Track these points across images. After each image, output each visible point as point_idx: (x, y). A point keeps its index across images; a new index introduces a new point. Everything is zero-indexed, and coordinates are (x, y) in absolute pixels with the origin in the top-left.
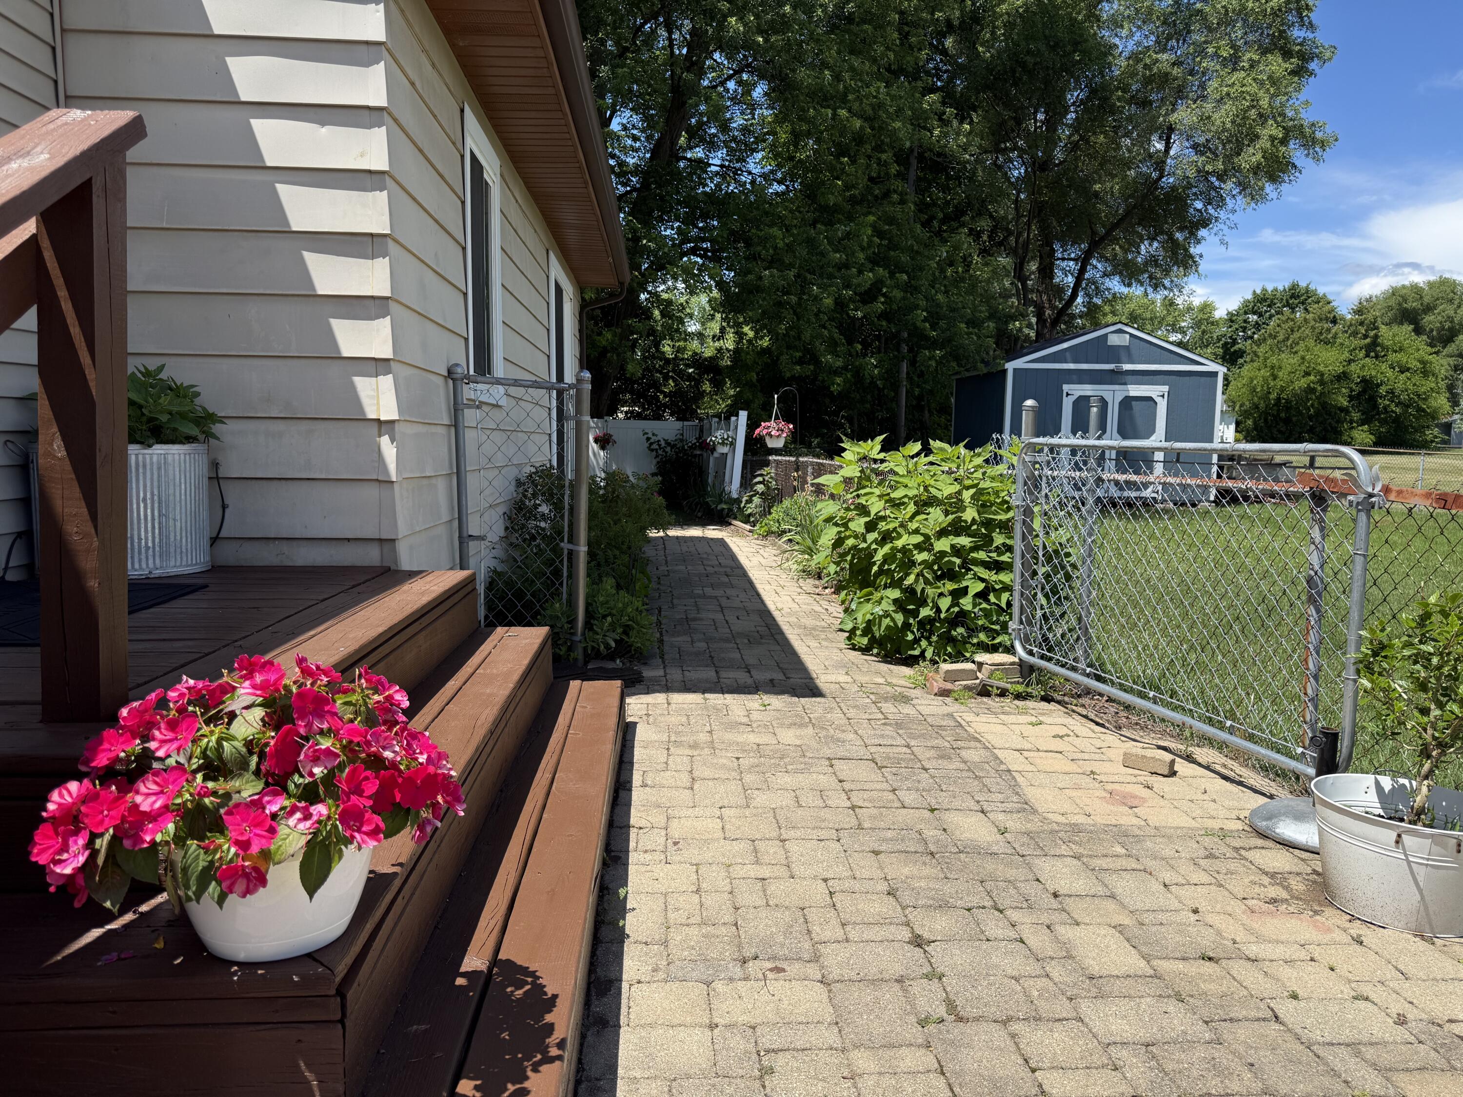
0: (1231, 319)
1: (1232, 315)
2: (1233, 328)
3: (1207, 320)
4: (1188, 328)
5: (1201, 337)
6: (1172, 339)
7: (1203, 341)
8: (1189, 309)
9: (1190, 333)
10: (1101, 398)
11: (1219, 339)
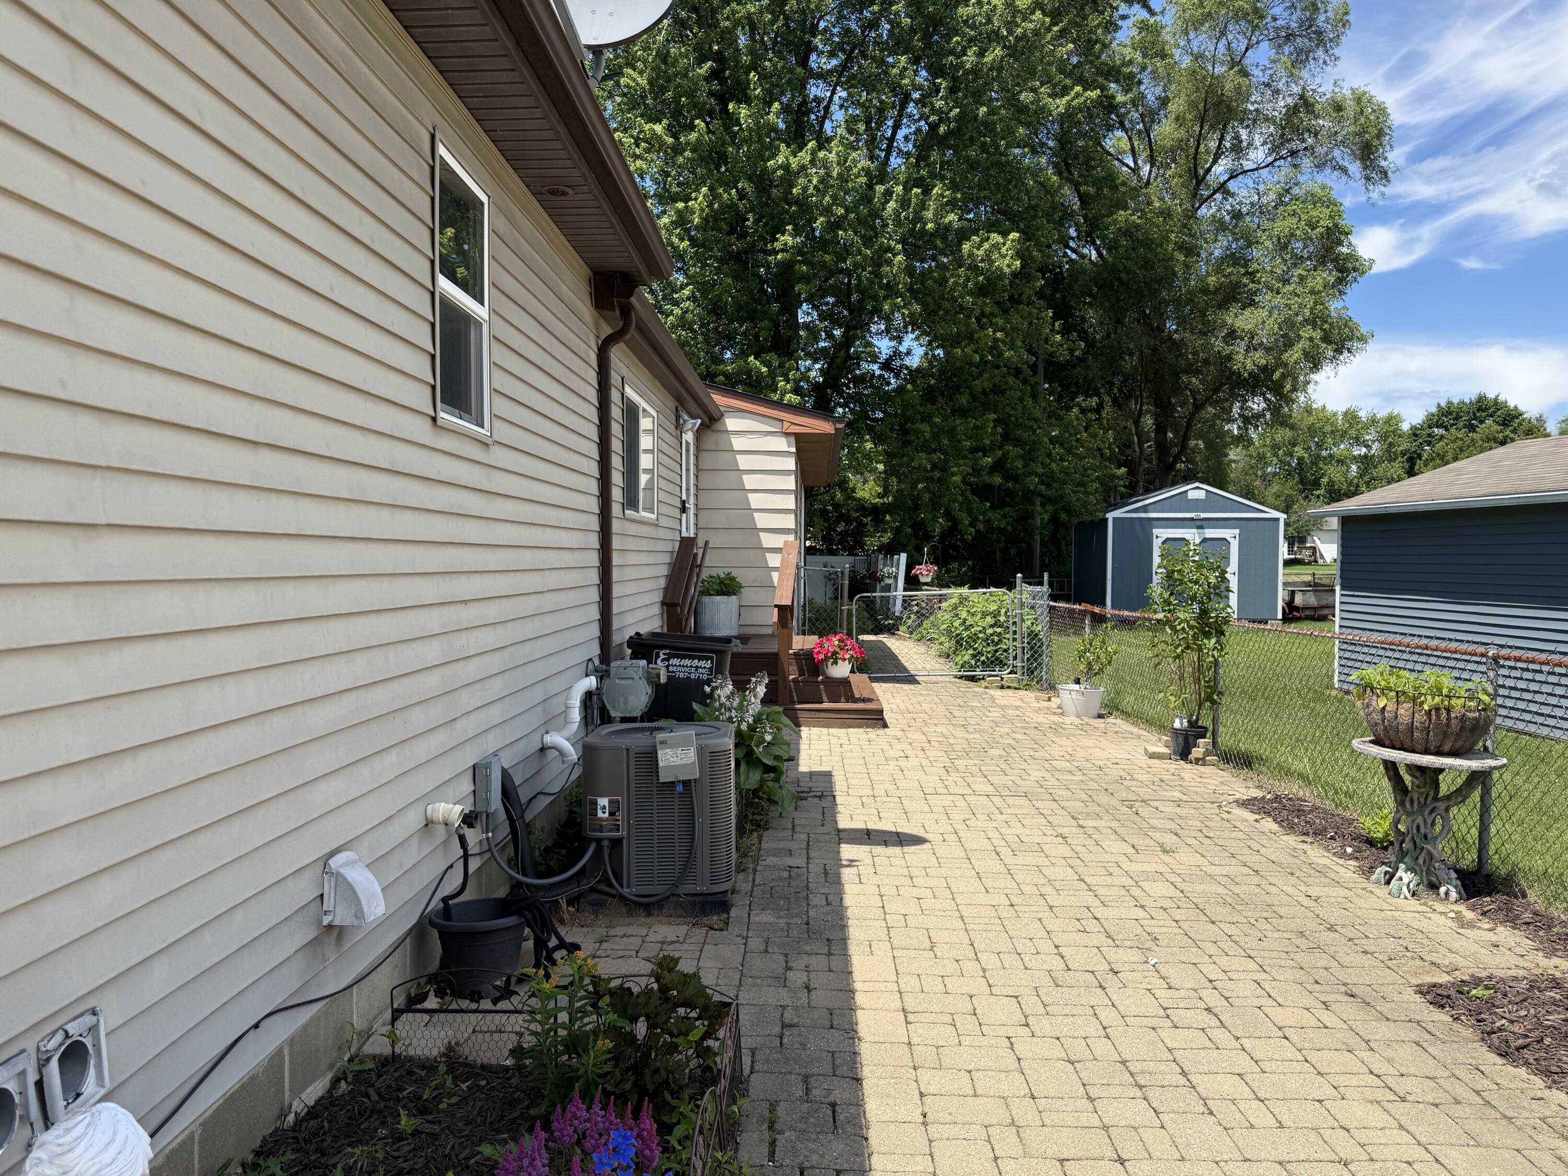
0: (1415, 433)
1: (1416, 429)
2: (1417, 443)
3: (1393, 432)
4: (1374, 441)
5: (1388, 451)
6: (1356, 453)
7: (1390, 455)
8: (1373, 421)
9: (1376, 446)
10: (1184, 539)
11: (1403, 454)
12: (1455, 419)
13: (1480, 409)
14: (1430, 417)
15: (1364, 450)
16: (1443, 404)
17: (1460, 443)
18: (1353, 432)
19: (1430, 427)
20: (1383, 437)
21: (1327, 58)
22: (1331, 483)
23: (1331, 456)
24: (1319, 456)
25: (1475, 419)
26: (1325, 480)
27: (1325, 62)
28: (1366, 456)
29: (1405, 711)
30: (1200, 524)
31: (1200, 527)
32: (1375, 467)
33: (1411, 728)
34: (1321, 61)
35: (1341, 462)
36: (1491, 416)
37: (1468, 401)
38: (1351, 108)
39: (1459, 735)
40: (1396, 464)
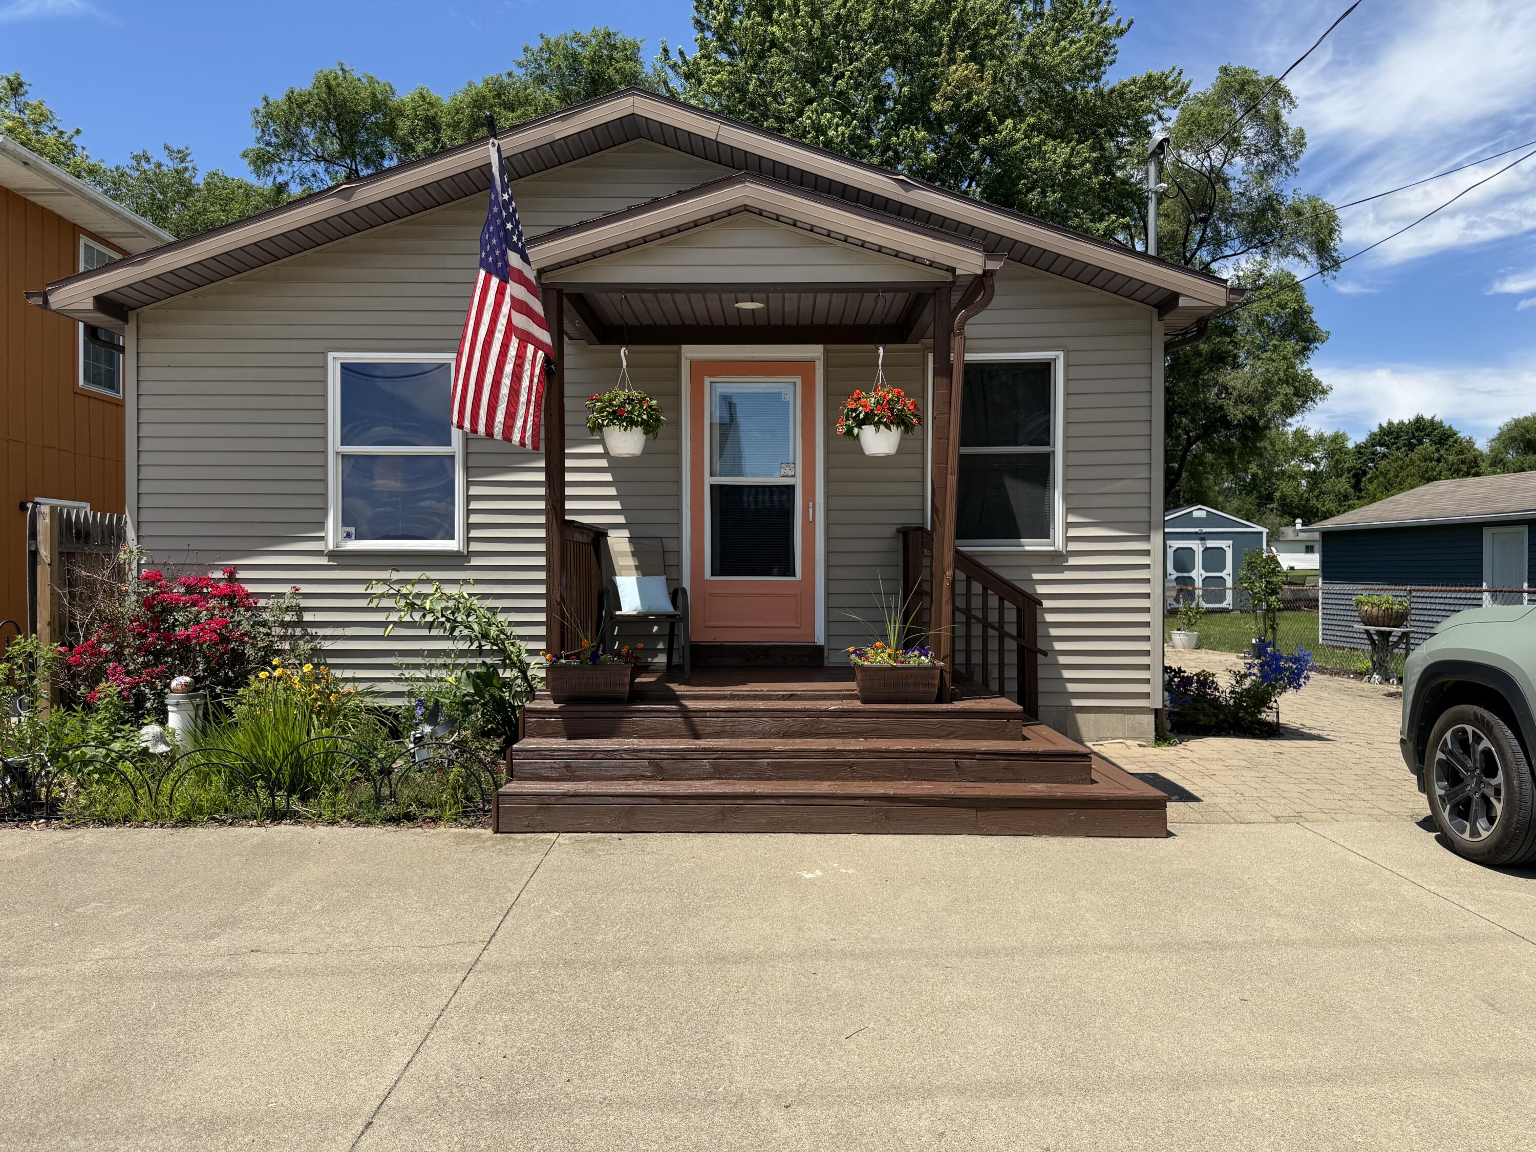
0: (1359, 451)
1: (1361, 447)
2: (1362, 461)
3: (1339, 450)
4: (1322, 459)
5: (1335, 467)
6: (1306, 469)
7: (1337, 470)
8: (1321, 439)
9: (1324, 463)
10: (1191, 549)
11: (1349, 471)
12: (1395, 438)
13: (1418, 429)
14: (1373, 436)
15: (1313, 466)
16: (1385, 425)
17: (1400, 462)
18: (1302, 450)
19: (1373, 446)
20: (1330, 455)
21: (1289, 171)
22: (1283, 497)
23: (1283, 472)
24: (1271, 472)
25: (1414, 438)
26: (1277, 494)
27: (1287, 173)
28: (1315, 471)
29: (1375, 610)
30: (1202, 537)
31: (1202, 539)
32: (1324, 482)
33: (1378, 617)
34: (1284, 172)
35: (1292, 477)
36: (1428, 435)
37: (1406, 422)
38: (1308, 212)
39: (1396, 619)
40: (1343, 479)
